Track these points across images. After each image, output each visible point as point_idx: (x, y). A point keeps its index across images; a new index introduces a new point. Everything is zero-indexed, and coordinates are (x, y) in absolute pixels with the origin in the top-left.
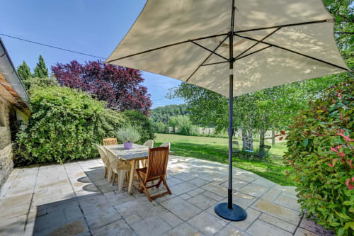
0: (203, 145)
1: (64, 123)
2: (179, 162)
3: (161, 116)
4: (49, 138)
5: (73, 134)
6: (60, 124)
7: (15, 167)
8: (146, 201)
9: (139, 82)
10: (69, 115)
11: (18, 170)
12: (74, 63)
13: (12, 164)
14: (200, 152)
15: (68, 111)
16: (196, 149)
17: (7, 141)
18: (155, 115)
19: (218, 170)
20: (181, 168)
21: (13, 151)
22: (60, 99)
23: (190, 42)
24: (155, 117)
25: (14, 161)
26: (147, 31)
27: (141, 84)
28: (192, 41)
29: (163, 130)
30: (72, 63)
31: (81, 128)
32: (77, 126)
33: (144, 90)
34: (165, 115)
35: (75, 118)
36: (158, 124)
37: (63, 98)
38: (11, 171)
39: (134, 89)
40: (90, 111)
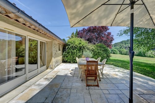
0: (150, 64)
1: (73, 49)
2: (119, 71)
3: (124, 46)
4: (69, 54)
5: (75, 54)
6: (72, 50)
7: (63, 62)
8: (85, 86)
9: (107, 30)
10: (75, 47)
11: (62, 63)
12: (84, 29)
13: (62, 62)
14: (145, 68)
15: (74, 45)
16: (142, 66)
17: (61, 55)
18: (120, 45)
19: (147, 83)
20: (117, 75)
21: (62, 58)
22: (73, 42)
23: (103, 5)
24: (120, 46)
25: (62, 61)
26: (75, 11)
27: (108, 31)
28: (104, 4)
29: (125, 53)
30: (83, 29)
31: (78, 51)
32: (77, 51)
33: (109, 34)
34: (127, 45)
35: (76, 48)
36: (122, 50)
37: (74, 41)
38: (61, 63)
39: (105, 34)
40: (81, 45)
